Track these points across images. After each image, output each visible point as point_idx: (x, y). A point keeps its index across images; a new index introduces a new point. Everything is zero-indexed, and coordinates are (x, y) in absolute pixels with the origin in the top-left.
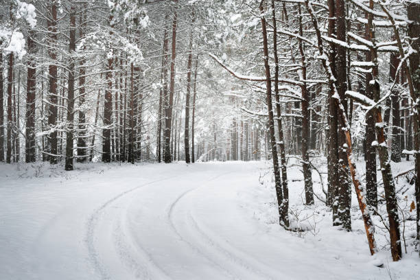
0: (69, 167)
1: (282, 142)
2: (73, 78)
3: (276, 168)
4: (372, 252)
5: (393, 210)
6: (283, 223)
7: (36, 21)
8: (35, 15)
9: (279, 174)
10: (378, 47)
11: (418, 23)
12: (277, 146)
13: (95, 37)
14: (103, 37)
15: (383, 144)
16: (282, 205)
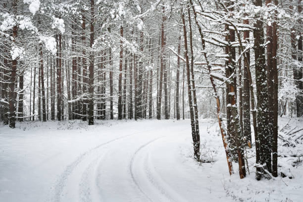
0: (91, 123)
1: (195, 105)
2: (93, 64)
3: (192, 122)
4: (231, 174)
5: (240, 147)
6: (196, 157)
7: (64, 29)
8: (64, 25)
9: (194, 125)
10: (231, 45)
11: (259, 29)
12: (194, 108)
13: (103, 38)
14: (109, 38)
15: (234, 106)
16: (196, 145)
